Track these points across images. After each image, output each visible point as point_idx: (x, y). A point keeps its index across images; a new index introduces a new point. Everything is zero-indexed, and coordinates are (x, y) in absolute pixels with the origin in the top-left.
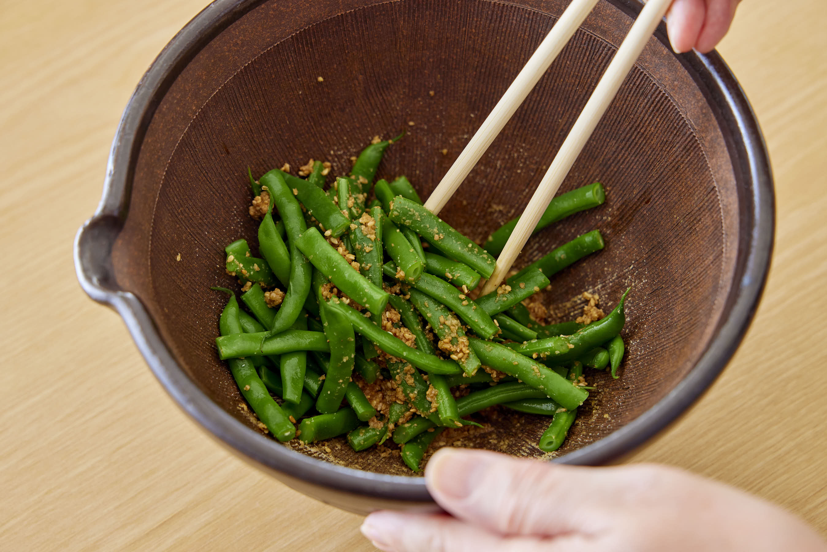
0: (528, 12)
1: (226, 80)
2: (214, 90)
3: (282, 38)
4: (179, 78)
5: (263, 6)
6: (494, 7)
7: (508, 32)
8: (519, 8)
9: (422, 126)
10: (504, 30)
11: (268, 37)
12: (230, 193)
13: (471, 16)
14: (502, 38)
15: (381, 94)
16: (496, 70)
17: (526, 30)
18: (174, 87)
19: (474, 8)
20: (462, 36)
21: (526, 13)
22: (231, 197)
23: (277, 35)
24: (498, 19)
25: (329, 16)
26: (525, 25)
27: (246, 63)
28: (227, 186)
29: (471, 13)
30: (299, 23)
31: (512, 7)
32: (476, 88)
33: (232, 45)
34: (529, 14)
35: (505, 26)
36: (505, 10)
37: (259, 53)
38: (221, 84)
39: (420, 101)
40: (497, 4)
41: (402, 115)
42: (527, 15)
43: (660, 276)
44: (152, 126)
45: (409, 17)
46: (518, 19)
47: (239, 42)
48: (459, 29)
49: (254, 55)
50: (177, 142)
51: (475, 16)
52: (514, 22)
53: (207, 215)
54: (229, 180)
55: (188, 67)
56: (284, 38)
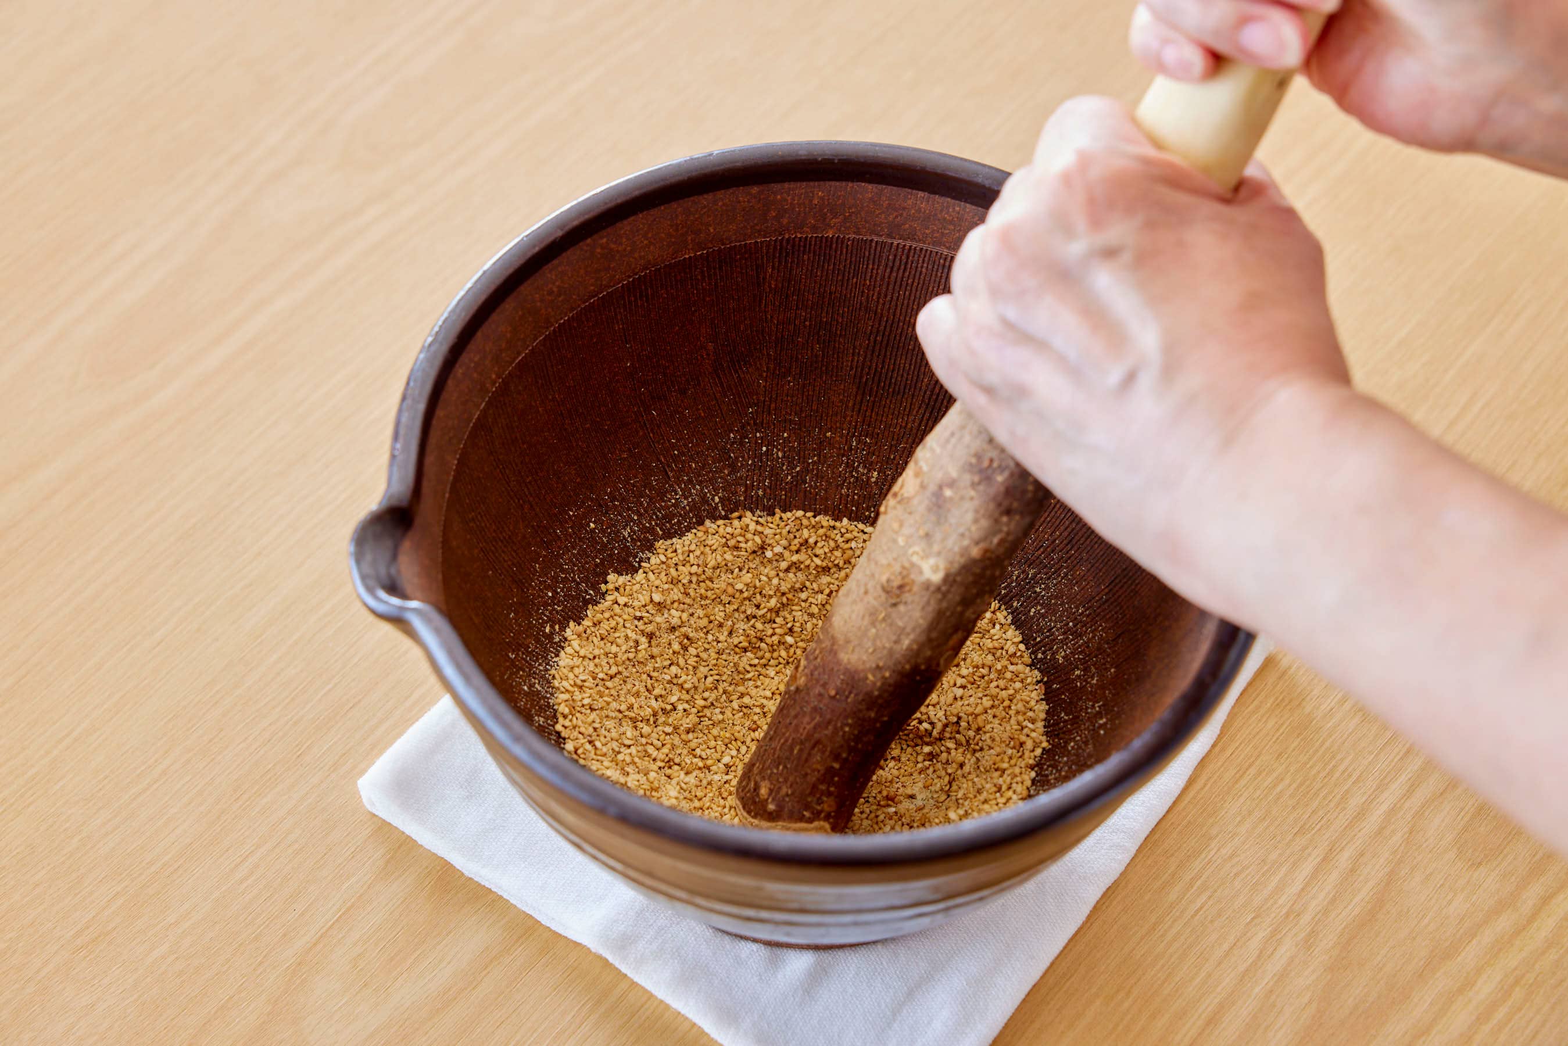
0: (944, 256)
1: (535, 341)
2: (519, 353)
3: (610, 287)
4: (479, 334)
5: (589, 241)
6: (897, 249)
7: (915, 284)
8: (931, 251)
9: (792, 417)
10: (910, 281)
11: (592, 285)
12: (531, 499)
13: (866, 263)
14: (907, 293)
15: (736, 372)
16: (898, 338)
17: (940, 282)
18: (472, 346)
19: (870, 251)
20: (851, 290)
21: (941, 258)
22: (532, 506)
23: (604, 283)
24: (903, 267)
25: (673, 259)
26: (939, 274)
27: (561, 319)
28: (528, 489)
29: (866, 259)
30: (633, 266)
31: (921, 249)
32: (869, 363)
33: (545, 293)
34: (945, 259)
35: (912, 276)
36: (912, 254)
37: (579, 306)
38: (528, 346)
39: (789, 382)
40: (901, 246)
41: (764, 401)
42: (942, 261)
43: (1125, 615)
44: (445, 395)
45: (780, 262)
46: (930, 267)
47: (555, 289)
48: (848, 280)
49: (572, 309)
50: (471, 421)
51: (871, 262)
52: (924, 270)
53: (503, 528)
54: (530, 482)
55: (490, 320)
56: (612, 287)
